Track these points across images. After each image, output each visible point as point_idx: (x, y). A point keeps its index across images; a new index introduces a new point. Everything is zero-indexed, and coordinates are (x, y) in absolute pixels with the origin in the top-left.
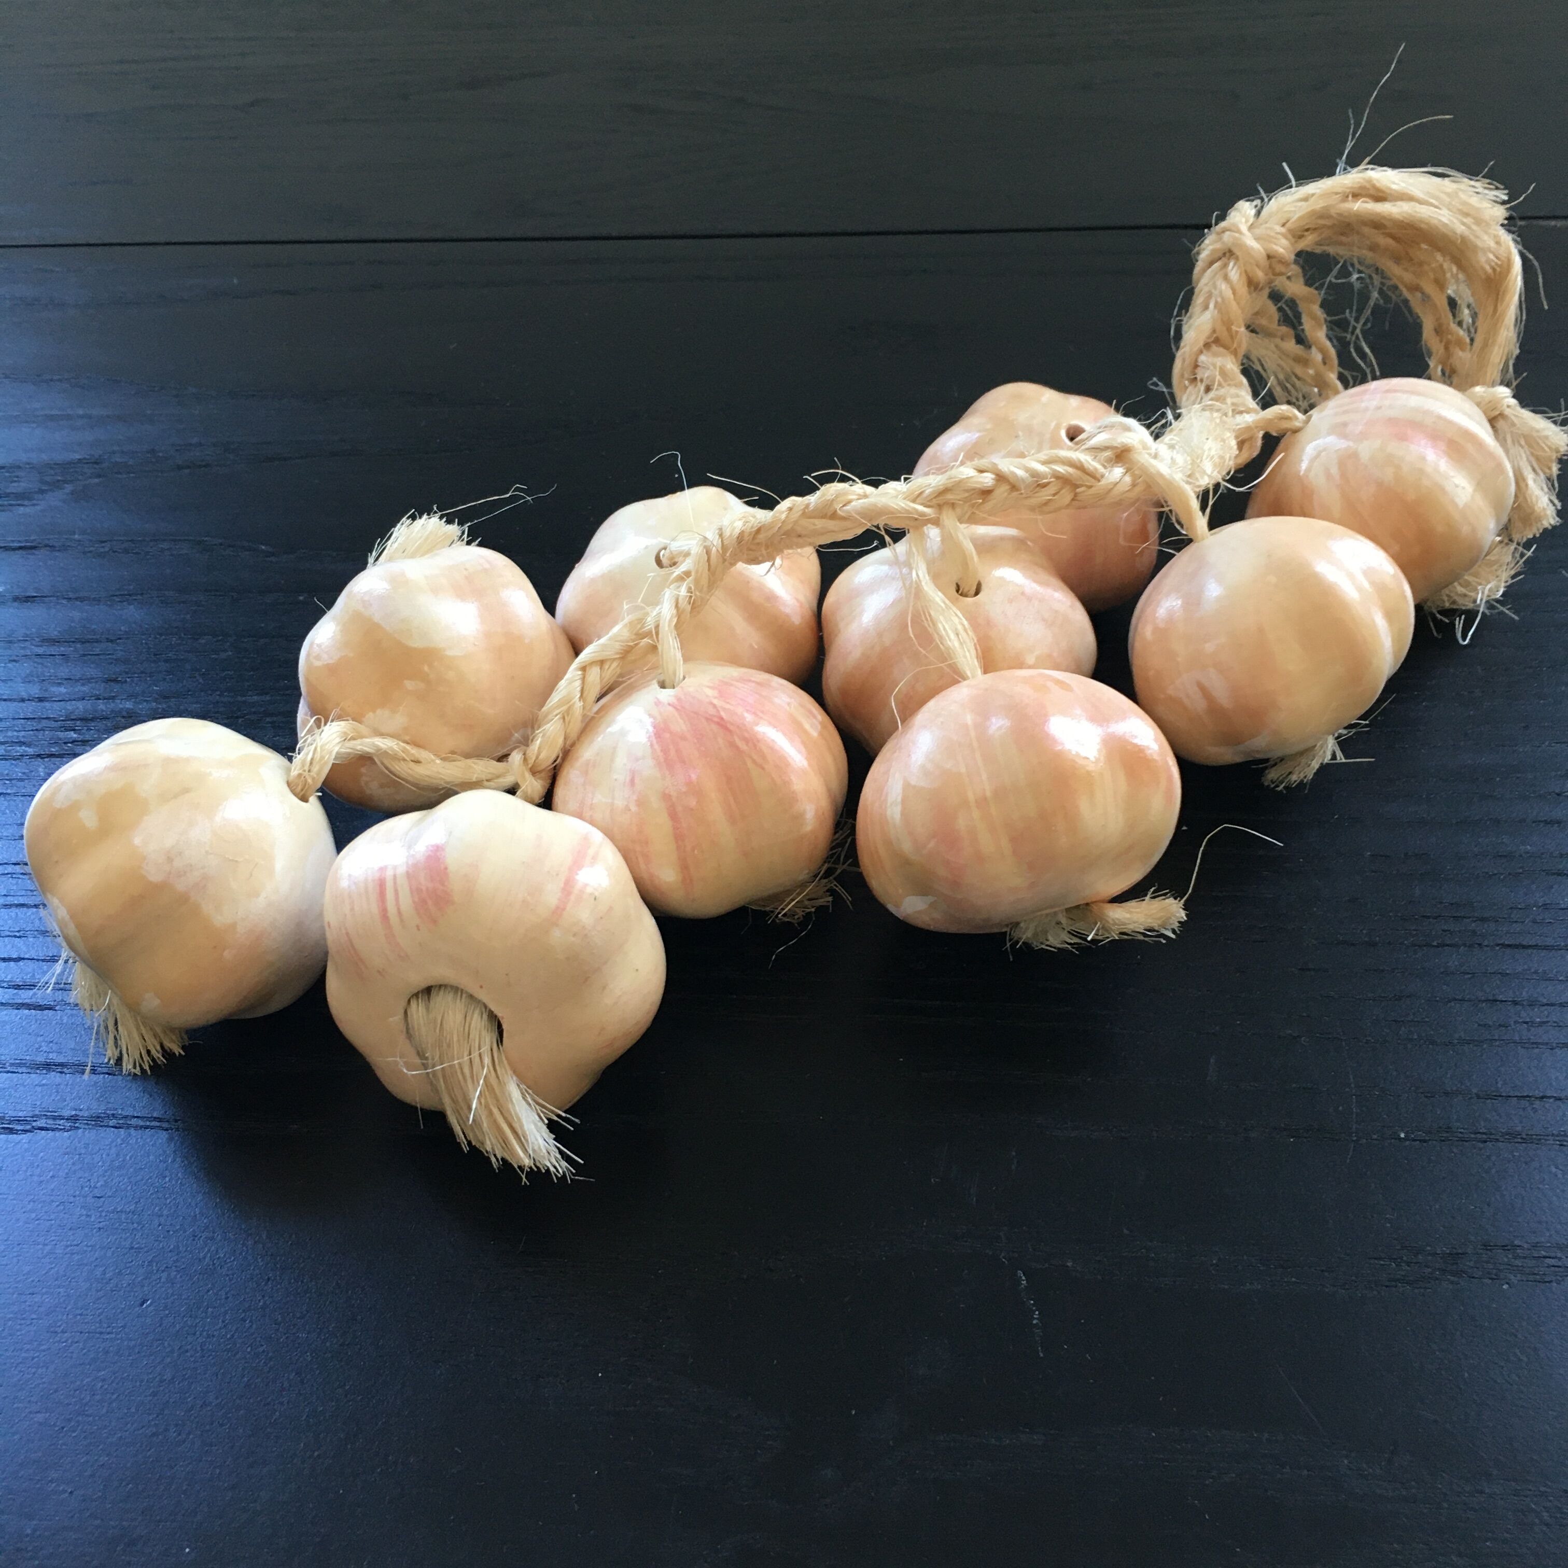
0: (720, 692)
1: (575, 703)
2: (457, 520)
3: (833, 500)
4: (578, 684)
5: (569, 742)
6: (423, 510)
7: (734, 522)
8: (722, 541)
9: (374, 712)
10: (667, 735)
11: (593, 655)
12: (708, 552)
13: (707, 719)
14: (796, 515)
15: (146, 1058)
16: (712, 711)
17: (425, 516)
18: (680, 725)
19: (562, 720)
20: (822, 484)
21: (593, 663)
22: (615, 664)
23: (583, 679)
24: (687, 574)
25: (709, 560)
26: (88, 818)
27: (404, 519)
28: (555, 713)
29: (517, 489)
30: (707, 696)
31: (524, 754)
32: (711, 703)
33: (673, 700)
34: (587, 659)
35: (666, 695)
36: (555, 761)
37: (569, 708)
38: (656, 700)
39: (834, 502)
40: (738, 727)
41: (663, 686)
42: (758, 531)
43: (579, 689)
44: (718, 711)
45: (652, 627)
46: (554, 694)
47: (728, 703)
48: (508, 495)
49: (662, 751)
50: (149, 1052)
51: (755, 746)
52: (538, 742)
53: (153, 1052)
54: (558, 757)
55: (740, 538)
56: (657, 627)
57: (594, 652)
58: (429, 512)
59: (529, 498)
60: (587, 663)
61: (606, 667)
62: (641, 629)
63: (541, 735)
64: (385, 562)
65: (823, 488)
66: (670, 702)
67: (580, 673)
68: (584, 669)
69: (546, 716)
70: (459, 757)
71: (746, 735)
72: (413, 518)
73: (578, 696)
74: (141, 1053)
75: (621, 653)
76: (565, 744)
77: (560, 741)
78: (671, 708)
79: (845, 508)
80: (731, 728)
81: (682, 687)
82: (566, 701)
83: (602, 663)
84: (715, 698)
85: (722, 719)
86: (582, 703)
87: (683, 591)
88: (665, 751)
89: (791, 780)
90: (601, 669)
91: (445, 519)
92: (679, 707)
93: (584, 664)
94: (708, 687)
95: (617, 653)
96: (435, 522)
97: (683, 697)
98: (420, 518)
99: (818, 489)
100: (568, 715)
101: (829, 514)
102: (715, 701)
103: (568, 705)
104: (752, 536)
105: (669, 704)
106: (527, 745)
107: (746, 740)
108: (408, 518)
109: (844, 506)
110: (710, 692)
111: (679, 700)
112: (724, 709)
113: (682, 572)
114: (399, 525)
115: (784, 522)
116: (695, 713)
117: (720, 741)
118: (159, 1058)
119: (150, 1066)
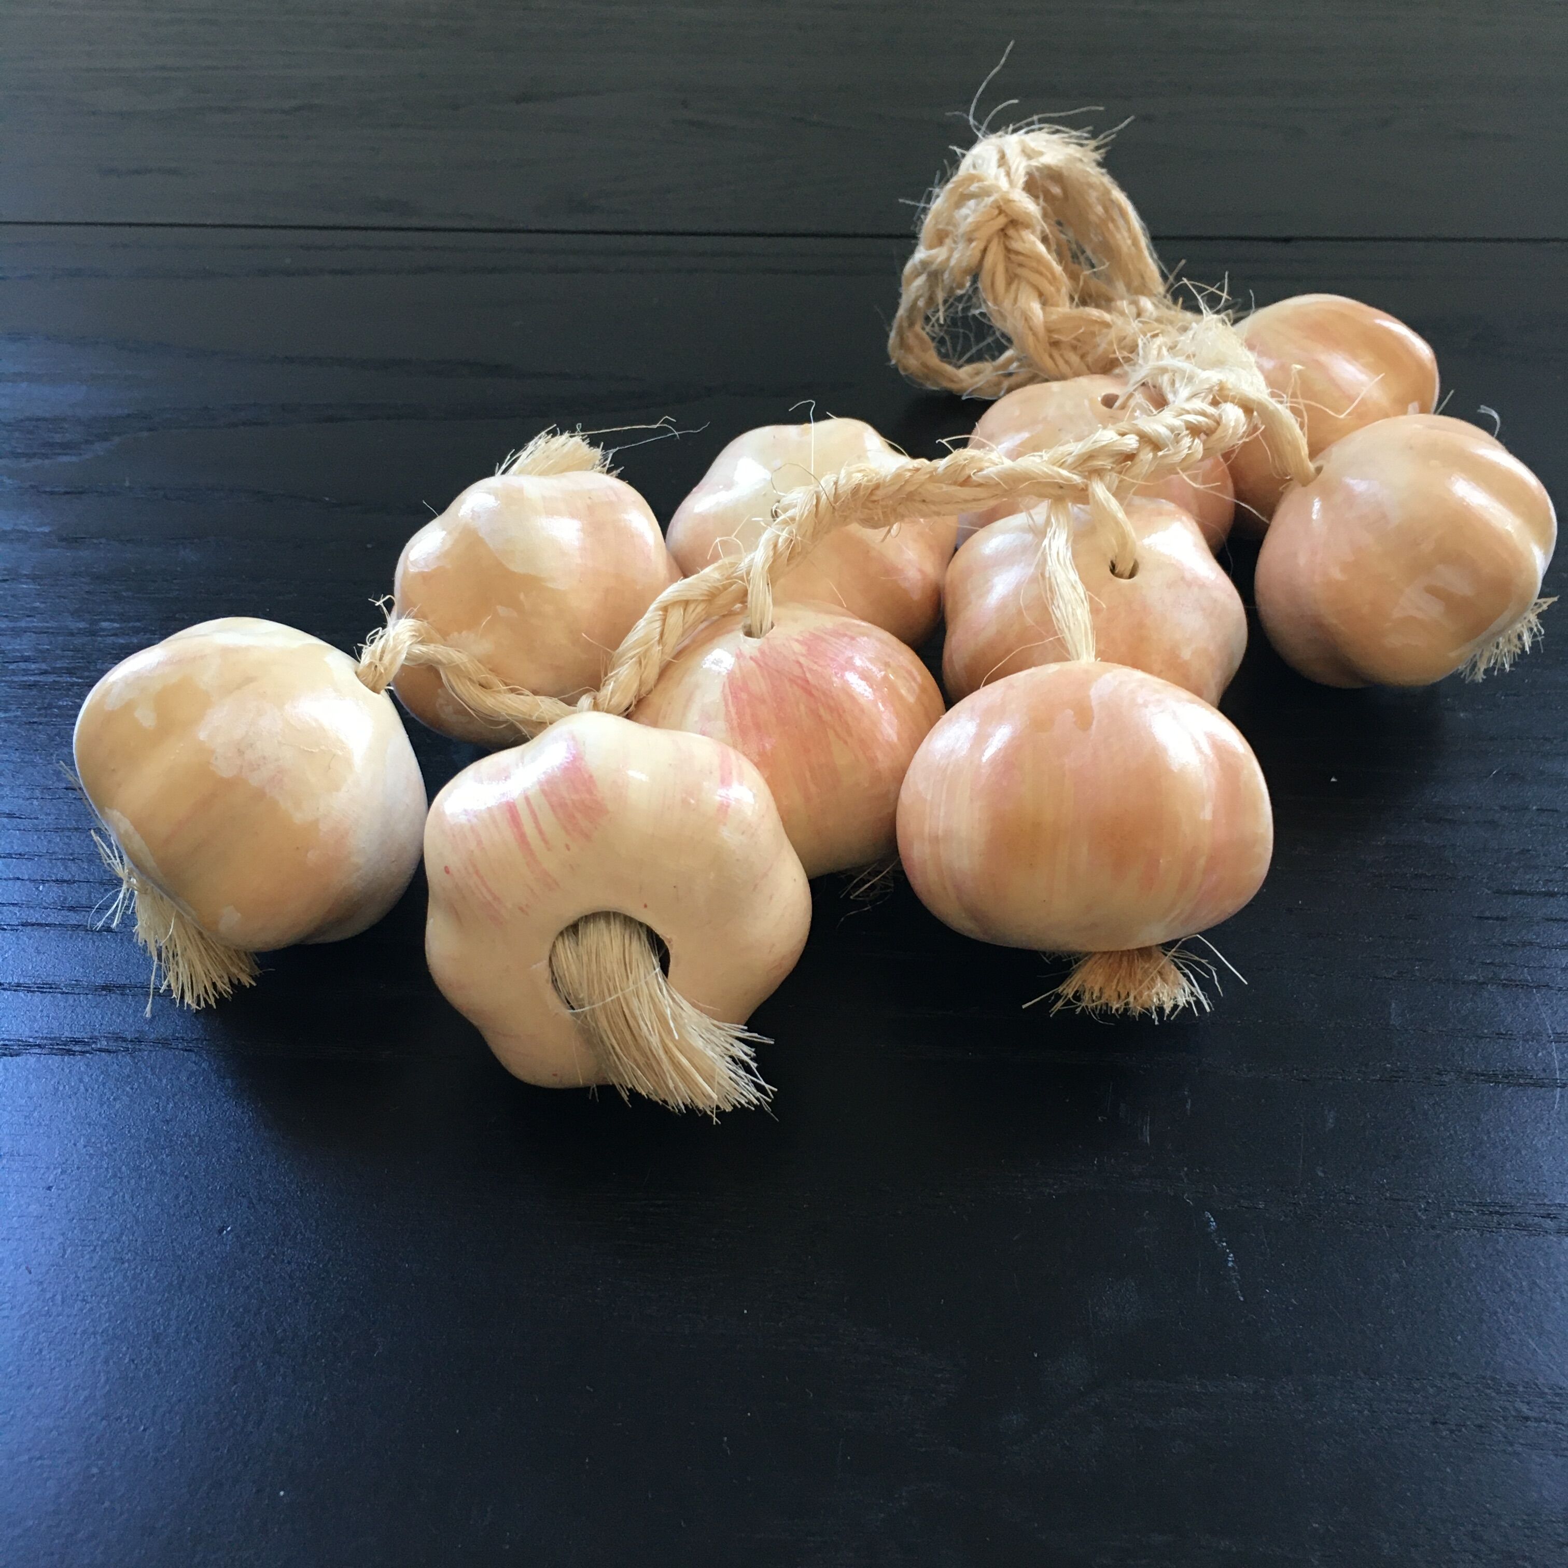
0: (809, 649)
1: (652, 645)
2: (602, 444)
3: (965, 465)
4: (658, 624)
5: (644, 690)
6: (567, 427)
7: (852, 473)
8: (836, 489)
9: (460, 633)
10: (744, 696)
11: (677, 593)
12: (818, 499)
13: (790, 680)
14: (922, 477)
15: (211, 990)
16: (797, 671)
17: (567, 435)
18: (760, 686)
19: (638, 665)
20: (955, 449)
21: (675, 604)
22: (699, 609)
23: (664, 621)
24: (793, 519)
25: (817, 505)
26: (146, 718)
27: (543, 433)
28: (630, 655)
29: (666, 421)
30: (794, 653)
31: (595, 699)
32: (798, 662)
33: (756, 653)
34: (669, 598)
35: (751, 646)
36: (627, 709)
37: (646, 651)
38: (738, 651)
39: (967, 468)
40: (824, 693)
41: (749, 634)
42: (877, 487)
43: (659, 630)
44: (804, 672)
45: (744, 571)
46: (630, 634)
47: (815, 663)
48: (655, 426)
49: (737, 713)
50: (214, 985)
51: (840, 716)
52: (611, 687)
53: (219, 984)
54: (630, 705)
55: (856, 490)
56: (748, 573)
57: (677, 591)
58: (573, 430)
59: (676, 433)
60: (668, 603)
61: (691, 607)
62: (733, 573)
63: (614, 679)
64: (514, 474)
65: (956, 453)
66: (752, 655)
67: (661, 613)
68: (665, 609)
69: (621, 657)
70: (527, 692)
71: (832, 703)
72: (554, 433)
73: (657, 638)
74: (205, 987)
75: (708, 595)
76: (639, 690)
77: (635, 686)
78: (753, 664)
79: (979, 473)
80: (814, 692)
81: (768, 639)
82: (645, 641)
83: (686, 603)
84: (803, 655)
85: (807, 681)
86: (660, 648)
87: (784, 535)
88: (741, 715)
89: (876, 757)
90: (685, 610)
91: (588, 441)
92: (762, 662)
93: (665, 604)
94: (797, 641)
95: (702, 595)
96: (576, 443)
97: (767, 651)
98: (561, 434)
99: (951, 452)
100: (645, 658)
101: (961, 479)
102: (802, 660)
103: (646, 647)
104: (869, 491)
105: (751, 658)
106: (598, 689)
107: (831, 709)
108: (548, 433)
109: (978, 472)
110: (797, 647)
111: (762, 652)
112: (810, 670)
113: (789, 517)
114: (536, 438)
115: (907, 482)
116: (778, 671)
117: (802, 707)
118: (225, 990)
119: (216, 999)
